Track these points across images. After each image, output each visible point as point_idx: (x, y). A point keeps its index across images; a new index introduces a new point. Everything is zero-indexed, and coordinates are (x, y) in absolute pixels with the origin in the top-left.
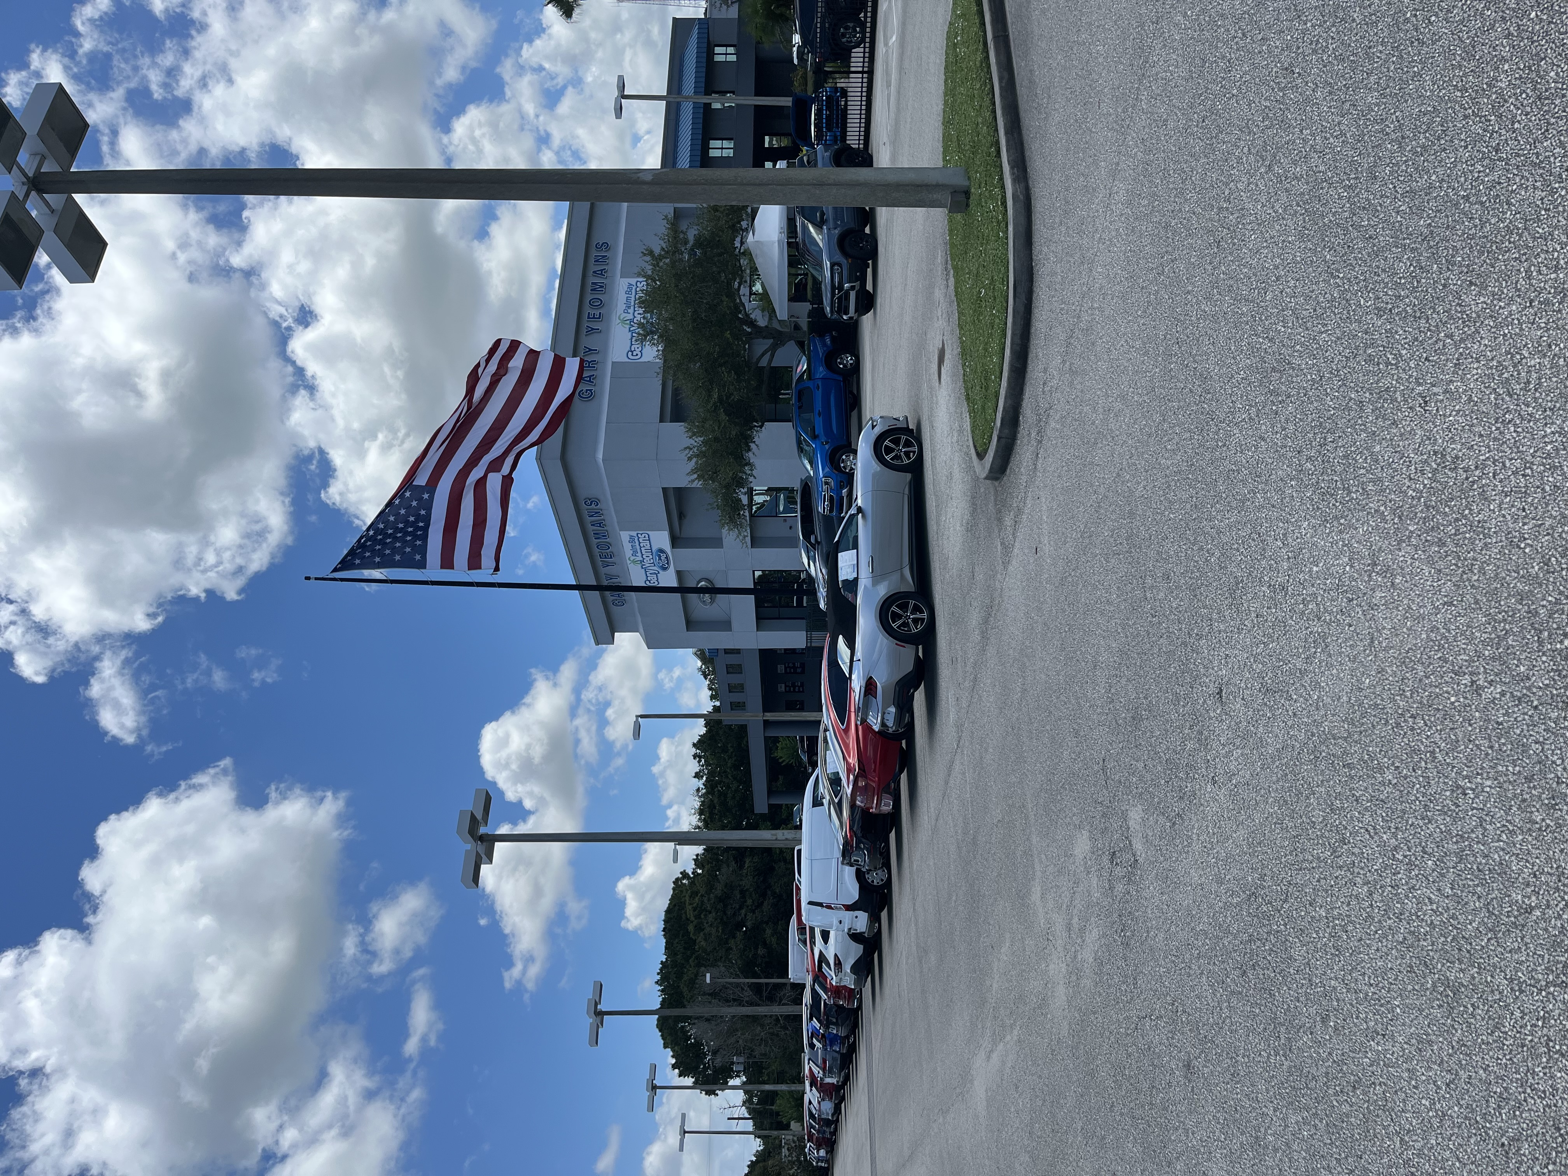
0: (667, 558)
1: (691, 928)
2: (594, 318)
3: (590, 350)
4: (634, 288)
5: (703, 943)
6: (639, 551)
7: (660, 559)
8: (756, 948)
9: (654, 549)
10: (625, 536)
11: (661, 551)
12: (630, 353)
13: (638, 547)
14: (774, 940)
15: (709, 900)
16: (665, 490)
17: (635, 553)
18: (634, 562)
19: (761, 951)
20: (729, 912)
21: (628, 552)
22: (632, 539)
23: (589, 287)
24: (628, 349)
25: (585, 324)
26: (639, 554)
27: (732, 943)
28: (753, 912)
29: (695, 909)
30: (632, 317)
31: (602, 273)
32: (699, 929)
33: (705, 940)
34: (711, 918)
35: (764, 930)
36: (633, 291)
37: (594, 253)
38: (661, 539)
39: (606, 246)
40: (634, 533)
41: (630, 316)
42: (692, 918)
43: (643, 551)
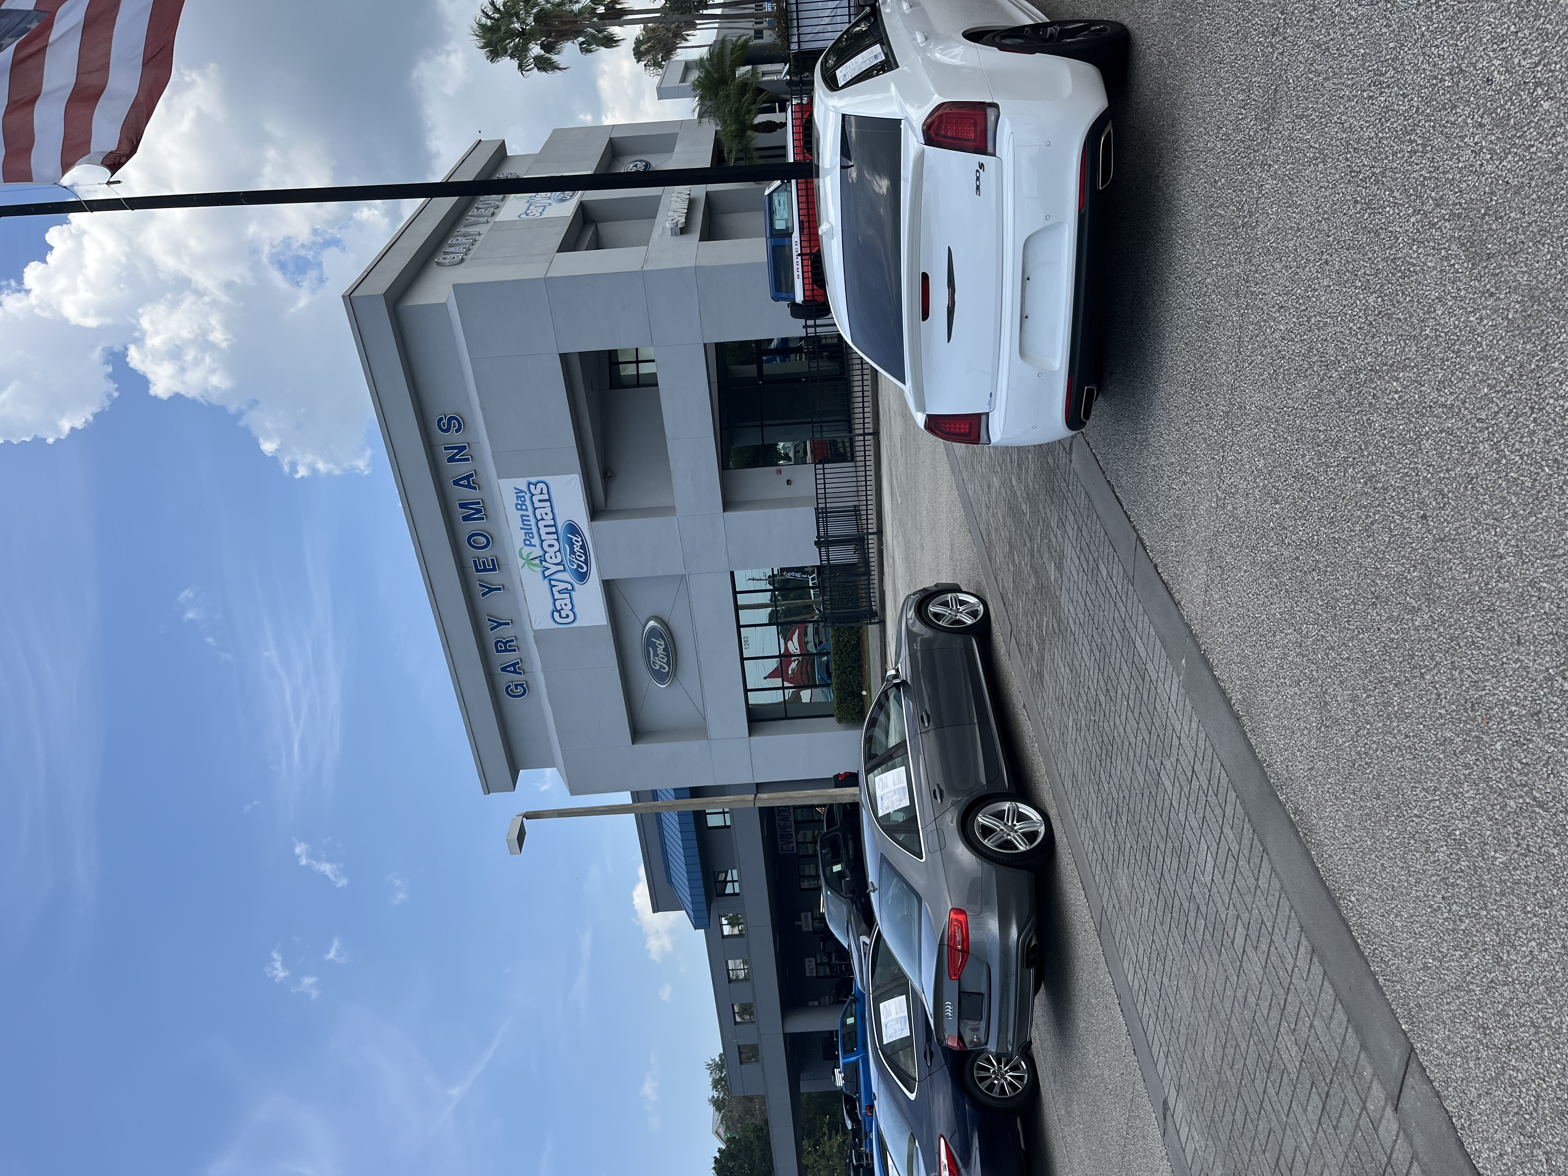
0: (583, 547)
6: (534, 530)
9: (560, 525)
10: (508, 491)
11: (573, 528)
13: (533, 522)
16: (564, 357)
17: (528, 537)
18: (530, 561)
21: (517, 536)
22: (520, 500)
26: (536, 541)
38: (572, 498)
40: (521, 483)
43: (543, 531)
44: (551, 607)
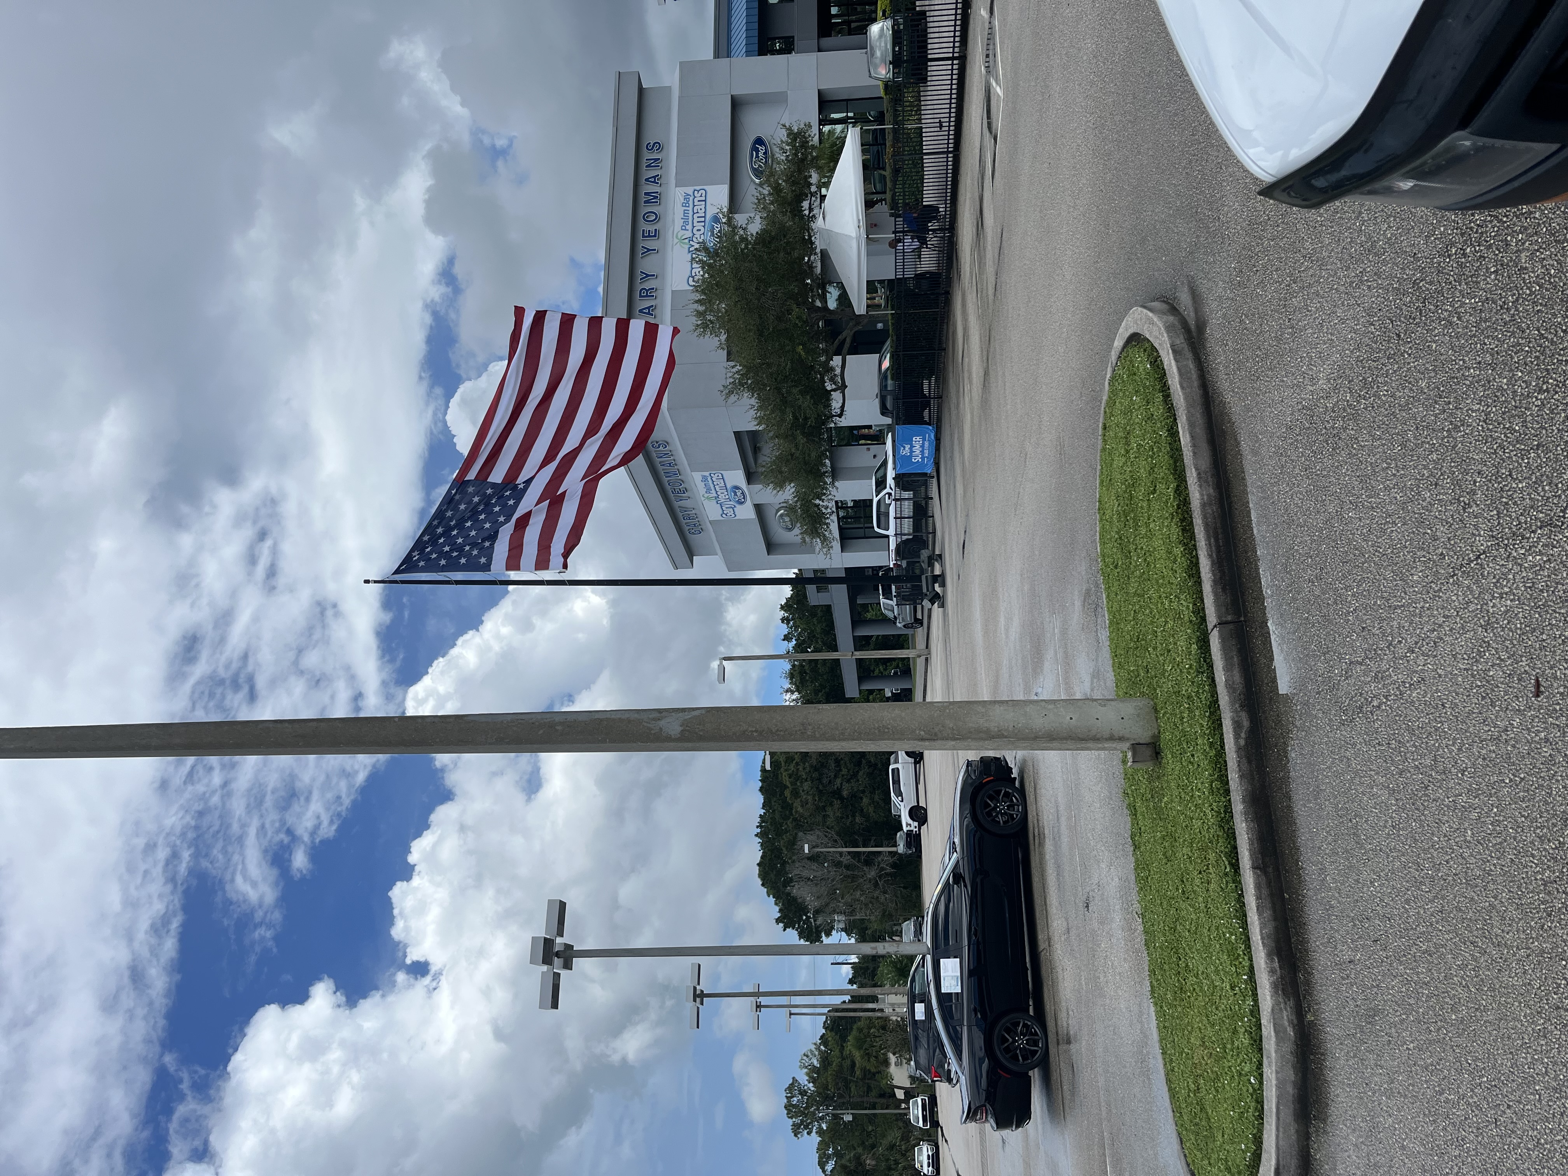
0: (742, 493)
1: (787, 793)
2: (649, 236)
3: (648, 275)
4: (691, 199)
5: (800, 809)
6: (712, 488)
7: (735, 494)
8: (854, 816)
9: (728, 487)
10: (697, 476)
11: (737, 488)
12: (691, 279)
13: (712, 486)
14: (871, 810)
15: (804, 769)
16: (737, 434)
17: (708, 490)
18: (708, 498)
19: (858, 819)
20: (825, 781)
21: (701, 491)
22: (704, 479)
23: (643, 198)
24: (689, 274)
25: (642, 243)
26: (713, 491)
27: (830, 812)
28: (848, 781)
29: (790, 776)
30: (691, 235)
31: (655, 180)
32: (795, 794)
33: (802, 806)
34: (806, 785)
35: (861, 798)
36: (691, 202)
37: (647, 155)
38: (737, 477)
39: (658, 146)
40: (707, 474)
41: (689, 234)
42: (789, 785)
43: (717, 489)
44: (721, 512)
